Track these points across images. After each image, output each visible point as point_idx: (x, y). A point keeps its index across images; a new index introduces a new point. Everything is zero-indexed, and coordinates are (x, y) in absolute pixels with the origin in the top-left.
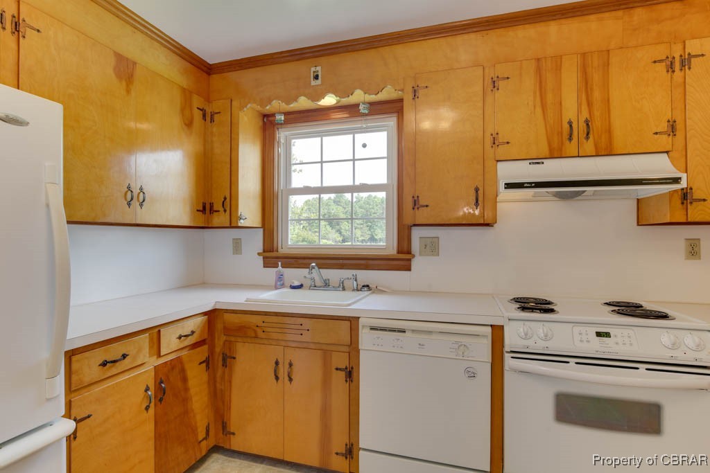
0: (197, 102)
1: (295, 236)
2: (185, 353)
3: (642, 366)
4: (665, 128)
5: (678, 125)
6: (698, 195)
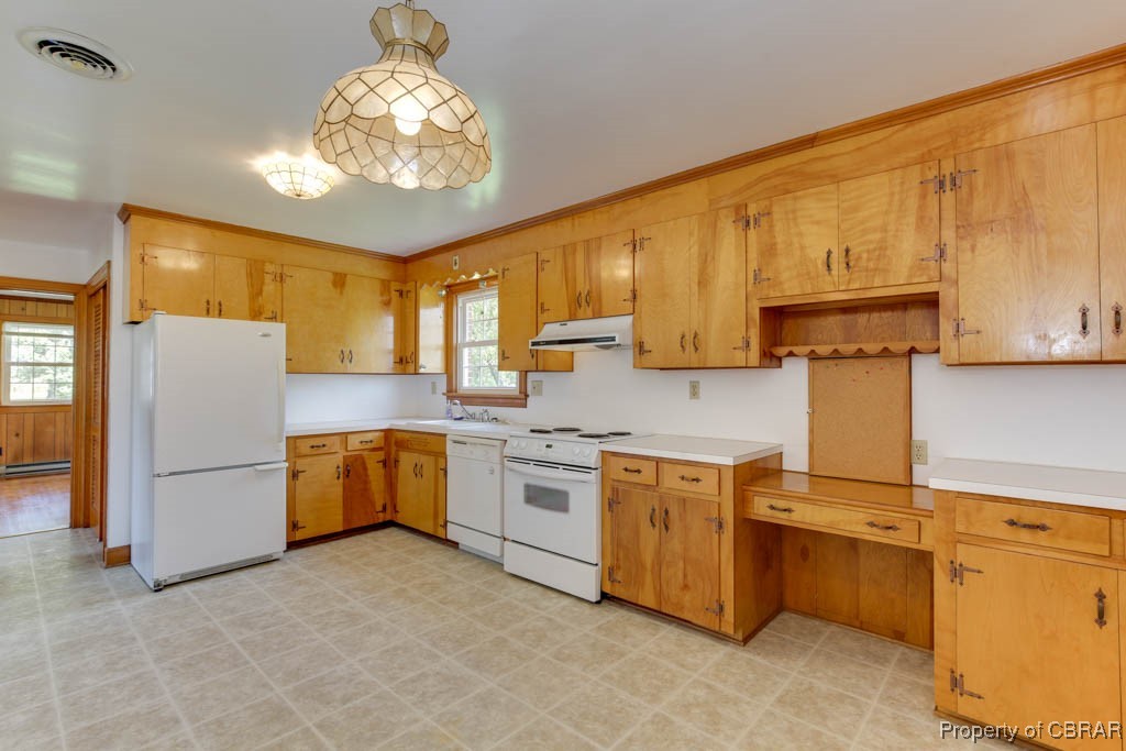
0: (395, 286)
1: (467, 382)
2: (365, 453)
3: (561, 467)
4: (629, 295)
5: (638, 293)
6: (647, 347)
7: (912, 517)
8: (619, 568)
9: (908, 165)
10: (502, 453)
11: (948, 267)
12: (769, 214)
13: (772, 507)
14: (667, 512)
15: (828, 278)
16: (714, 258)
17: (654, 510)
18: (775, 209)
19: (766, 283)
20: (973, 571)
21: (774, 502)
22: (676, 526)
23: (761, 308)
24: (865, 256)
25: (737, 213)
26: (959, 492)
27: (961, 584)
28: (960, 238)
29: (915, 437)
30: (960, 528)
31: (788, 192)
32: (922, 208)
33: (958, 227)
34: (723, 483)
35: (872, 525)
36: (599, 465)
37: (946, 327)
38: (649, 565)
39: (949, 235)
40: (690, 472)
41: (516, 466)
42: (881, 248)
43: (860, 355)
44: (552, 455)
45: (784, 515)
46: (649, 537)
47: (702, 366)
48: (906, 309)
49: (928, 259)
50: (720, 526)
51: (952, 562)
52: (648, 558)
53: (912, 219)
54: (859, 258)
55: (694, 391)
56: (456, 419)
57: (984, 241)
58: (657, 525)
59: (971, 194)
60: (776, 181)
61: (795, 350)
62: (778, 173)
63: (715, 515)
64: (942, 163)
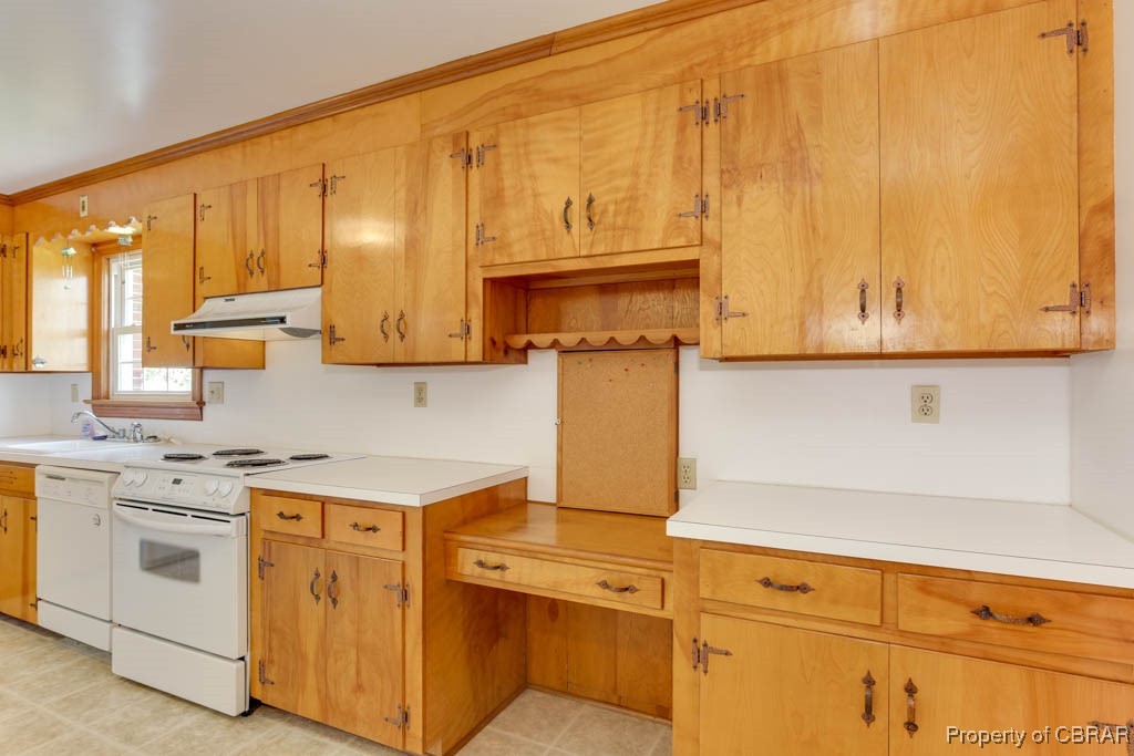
3: (189, 513)
4: (316, 259)
5: (328, 256)
6: (338, 334)
7: (654, 573)
8: (272, 662)
9: (665, 85)
10: (110, 493)
11: (710, 226)
12: (495, 146)
13: (481, 564)
14: (334, 578)
15: (567, 239)
16: (425, 208)
17: (317, 575)
18: (503, 140)
19: (490, 244)
20: (720, 652)
21: (483, 556)
22: (346, 599)
23: (485, 280)
24: (611, 208)
25: (455, 144)
26: (704, 541)
27: (706, 672)
28: (725, 186)
29: (681, 456)
30: (705, 592)
31: (518, 116)
32: (681, 143)
33: (722, 172)
34: (409, 532)
35: (605, 585)
36: (245, 508)
37: (707, 308)
38: (311, 657)
39: (712, 183)
40: (366, 517)
41: (127, 512)
42: (631, 198)
43: (613, 347)
44: (180, 496)
45: (496, 575)
46: (312, 613)
47: (409, 360)
48: (674, 287)
49: (686, 215)
50: (405, 596)
51: (695, 641)
52: (310, 645)
53: (668, 159)
54: (605, 212)
55: (420, 397)
56: (96, 439)
57: (752, 191)
58: (322, 595)
59: (738, 127)
60: (508, 100)
61: (537, 339)
62: (508, 90)
63: (398, 580)
64: (705, 84)
